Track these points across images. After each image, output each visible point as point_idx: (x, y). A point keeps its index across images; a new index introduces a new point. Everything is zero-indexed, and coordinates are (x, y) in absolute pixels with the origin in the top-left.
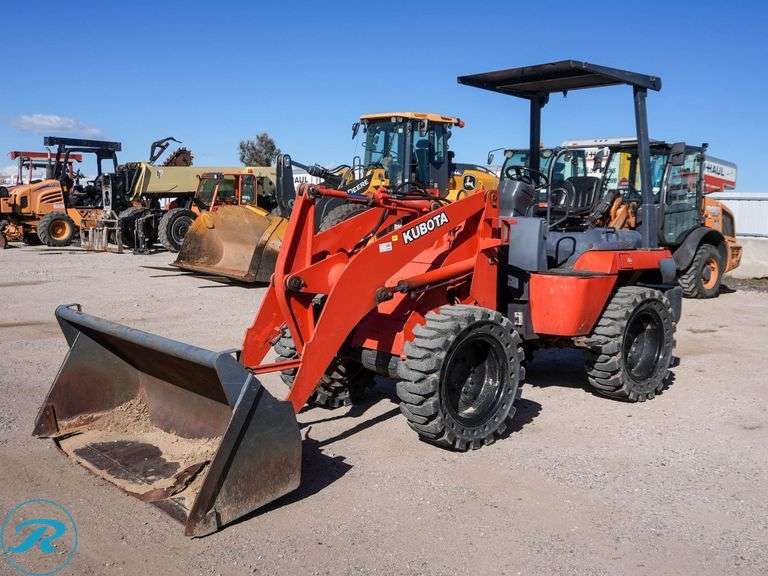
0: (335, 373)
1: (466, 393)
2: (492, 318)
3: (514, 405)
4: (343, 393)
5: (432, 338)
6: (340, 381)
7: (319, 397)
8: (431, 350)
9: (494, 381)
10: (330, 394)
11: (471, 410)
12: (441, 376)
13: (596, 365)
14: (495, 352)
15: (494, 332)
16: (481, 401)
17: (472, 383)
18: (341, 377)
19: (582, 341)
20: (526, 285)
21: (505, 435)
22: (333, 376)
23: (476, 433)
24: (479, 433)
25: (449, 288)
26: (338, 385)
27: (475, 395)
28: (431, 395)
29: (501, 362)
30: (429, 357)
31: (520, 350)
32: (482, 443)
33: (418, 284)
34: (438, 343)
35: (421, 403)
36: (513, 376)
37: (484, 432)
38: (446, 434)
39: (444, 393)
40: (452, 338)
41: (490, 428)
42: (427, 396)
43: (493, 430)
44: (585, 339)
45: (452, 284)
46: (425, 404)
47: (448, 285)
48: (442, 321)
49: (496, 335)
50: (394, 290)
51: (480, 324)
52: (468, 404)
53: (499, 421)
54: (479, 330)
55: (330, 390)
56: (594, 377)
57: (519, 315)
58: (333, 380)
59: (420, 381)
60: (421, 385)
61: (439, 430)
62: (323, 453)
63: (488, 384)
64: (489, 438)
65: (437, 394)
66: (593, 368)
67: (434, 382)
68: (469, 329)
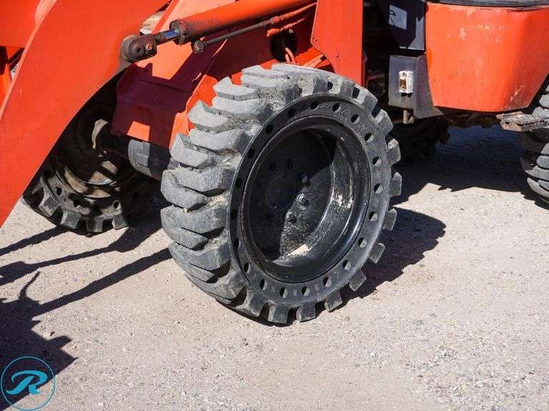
0: (98, 175)
1: (294, 220)
2: (335, 91)
3: (381, 238)
4: (111, 208)
5: (219, 130)
6: (104, 187)
7: (65, 217)
8: (216, 152)
9: (346, 199)
10: (86, 211)
11: (303, 250)
12: (235, 200)
13: (540, 160)
14: (345, 149)
15: (341, 115)
16: (321, 232)
17: (306, 203)
18: (108, 181)
19: (514, 122)
20: (419, 24)
21: (365, 291)
22: (91, 181)
23: (307, 292)
24: (313, 293)
25: (271, 32)
26: (101, 194)
27: (312, 224)
28: (216, 233)
29: (356, 166)
30: (213, 164)
31: (393, 144)
32: (319, 308)
33: (206, 27)
34: (227, 139)
35: (200, 247)
36: (379, 190)
37: (322, 290)
38: (248, 300)
39: (241, 228)
40: (254, 130)
41: (334, 283)
42: (210, 235)
43: (340, 285)
44: (520, 116)
45: (277, 25)
46: (207, 249)
47: (269, 26)
48: (241, 98)
49: (346, 121)
50: (158, 39)
51: (313, 102)
52: (298, 240)
53: (352, 269)
54: (311, 113)
55: (85, 204)
56: (536, 179)
57: (407, 76)
58: (91, 188)
59: (197, 207)
60: (198, 215)
61: (234, 294)
62: (36, 329)
63: (335, 204)
64: (331, 299)
65: (227, 232)
66: (536, 164)
67: (220, 211)
68: (290, 112)
